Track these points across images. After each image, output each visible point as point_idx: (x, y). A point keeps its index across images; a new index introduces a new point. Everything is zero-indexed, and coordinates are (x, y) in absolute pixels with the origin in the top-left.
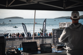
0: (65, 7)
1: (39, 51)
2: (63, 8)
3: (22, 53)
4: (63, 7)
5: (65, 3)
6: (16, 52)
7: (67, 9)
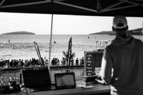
0: (99, 10)
1: (52, 86)
2: (96, 11)
3: (22, 89)
4: (96, 9)
5: (99, 2)
6: (11, 87)
7: (103, 13)
